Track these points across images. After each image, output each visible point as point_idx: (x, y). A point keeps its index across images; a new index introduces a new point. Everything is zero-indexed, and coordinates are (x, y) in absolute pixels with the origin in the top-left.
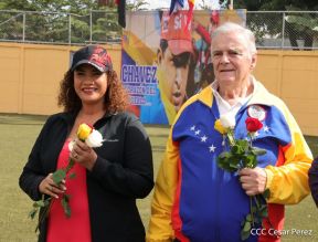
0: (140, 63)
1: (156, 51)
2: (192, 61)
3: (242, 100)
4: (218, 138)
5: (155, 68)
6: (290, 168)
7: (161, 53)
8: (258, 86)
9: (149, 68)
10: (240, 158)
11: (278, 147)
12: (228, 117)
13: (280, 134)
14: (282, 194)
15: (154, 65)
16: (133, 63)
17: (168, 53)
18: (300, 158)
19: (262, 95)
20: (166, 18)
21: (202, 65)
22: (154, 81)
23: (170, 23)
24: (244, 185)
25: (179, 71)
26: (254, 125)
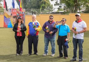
3: (35, 22)
4: (33, 25)
6: (39, 28)
8: (36, 21)
10: (35, 27)
11: (38, 26)
12: (34, 23)
13: (38, 25)
14: (38, 30)
15: (10, 18)
17: (12, 16)
18: (40, 27)
19: (37, 21)
20: (12, 10)
23: (12, 11)
25: (14, 19)
26: (36, 24)
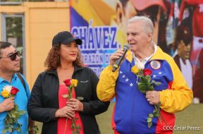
0: (94, 23)
1: (114, 7)
2: (162, 16)
5: (114, 29)
7: (120, 10)
9: (106, 29)
15: (113, 25)
16: (85, 23)
21: (176, 21)
22: (114, 46)
24: (148, 100)
